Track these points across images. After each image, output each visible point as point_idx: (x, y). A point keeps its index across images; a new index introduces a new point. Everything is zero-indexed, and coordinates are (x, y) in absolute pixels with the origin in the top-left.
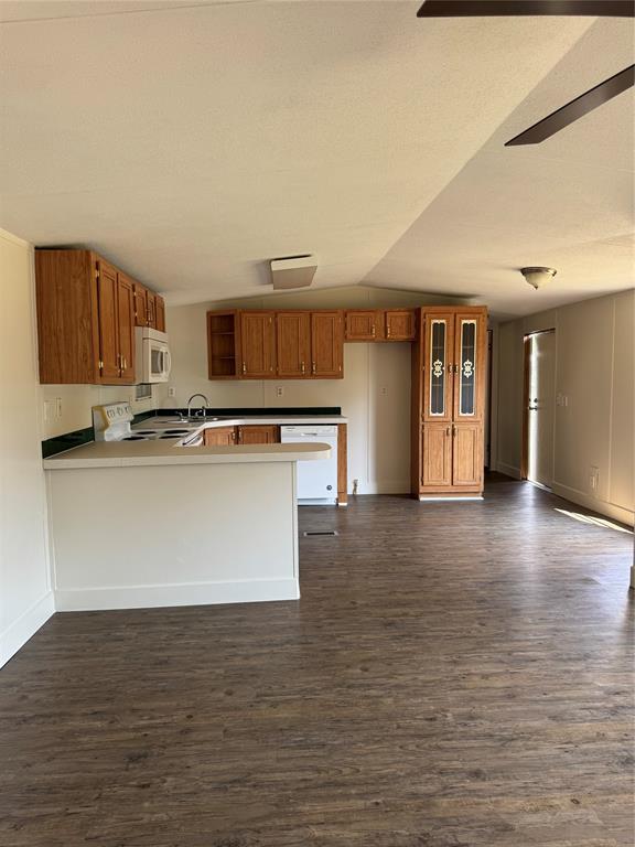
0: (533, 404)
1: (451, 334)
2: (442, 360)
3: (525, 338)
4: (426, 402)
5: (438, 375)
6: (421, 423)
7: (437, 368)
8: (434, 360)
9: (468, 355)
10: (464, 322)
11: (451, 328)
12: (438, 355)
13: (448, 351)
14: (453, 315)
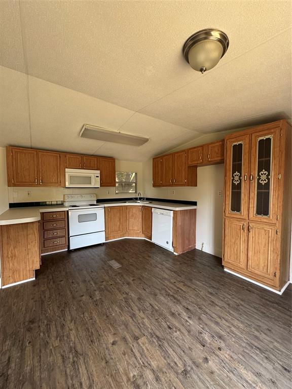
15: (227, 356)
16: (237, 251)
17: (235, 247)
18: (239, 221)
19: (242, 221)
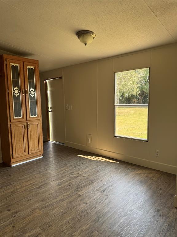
0: (50, 110)
1: (22, 73)
2: (18, 87)
3: (45, 81)
4: (11, 111)
5: (17, 95)
6: (9, 123)
7: (16, 92)
8: (14, 87)
9: (32, 85)
10: (28, 67)
11: (22, 69)
12: (16, 84)
13: (21, 82)
14: (22, 62)
15: (8, 230)
16: (22, 145)
17: (20, 143)
18: (22, 124)
19: (23, 123)
